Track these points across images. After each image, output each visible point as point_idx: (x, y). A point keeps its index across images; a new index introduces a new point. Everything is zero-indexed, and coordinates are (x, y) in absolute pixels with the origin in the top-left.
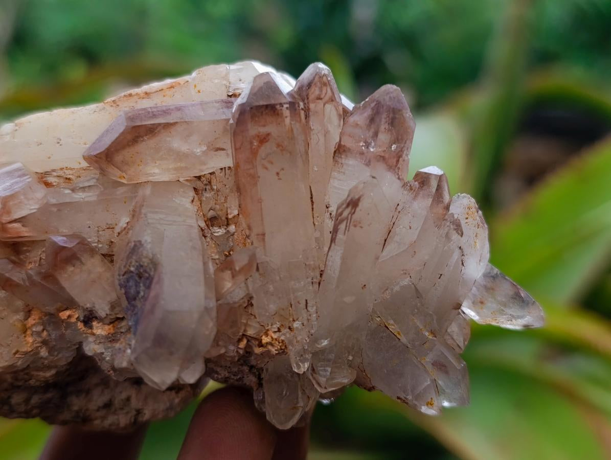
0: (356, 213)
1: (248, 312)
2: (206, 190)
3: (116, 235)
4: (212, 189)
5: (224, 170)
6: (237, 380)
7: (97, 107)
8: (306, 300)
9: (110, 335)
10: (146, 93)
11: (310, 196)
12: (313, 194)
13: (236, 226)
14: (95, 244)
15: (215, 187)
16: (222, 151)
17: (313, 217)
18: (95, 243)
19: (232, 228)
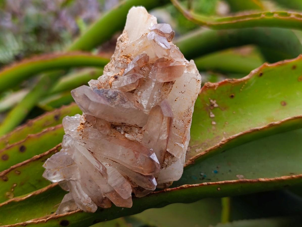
3: (137, 97)
9: (108, 82)
11: (116, 162)
13: (123, 134)
14: (139, 89)
16: (148, 142)
17: (110, 159)
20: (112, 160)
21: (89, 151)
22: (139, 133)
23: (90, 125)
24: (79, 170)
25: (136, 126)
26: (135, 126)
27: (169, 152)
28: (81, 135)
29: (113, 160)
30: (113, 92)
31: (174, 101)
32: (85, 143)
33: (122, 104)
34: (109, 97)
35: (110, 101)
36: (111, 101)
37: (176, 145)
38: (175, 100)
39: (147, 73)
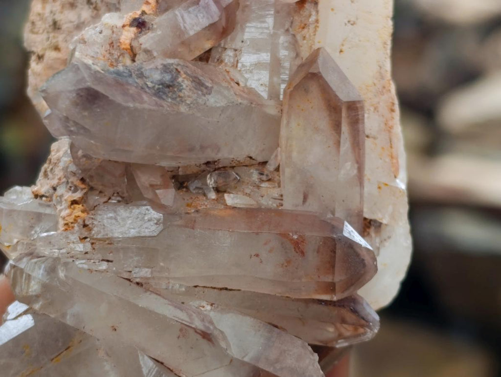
0: (196, 334)
1: (113, 195)
2: (262, 174)
3: (228, 69)
4: (262, 181)
5: (280, 198)
6: (46, 171)
7: (387, 71)
8: (112, 261)
9: (119, 44)
10: (391, 127)
11: (229, 288)
12: (231, 292)
13: (214, 199)
14: (222, 45)
15: (263, 185)
16: (302, 200)
17: (204, 287)
18: (224, 45)
19: (213, 195)
20: (214, 288)
24: (108, 355)
25: (250, 162)
26: (247, 163)
28: (85, 238)
29: (214, 286)
30: (160, 67)
32: (108, 261)
33: (204, 98)
34: (156, 84)
35: (164, 97)
36: (167, 96)
37: (382, 186)
38: (341, 52)
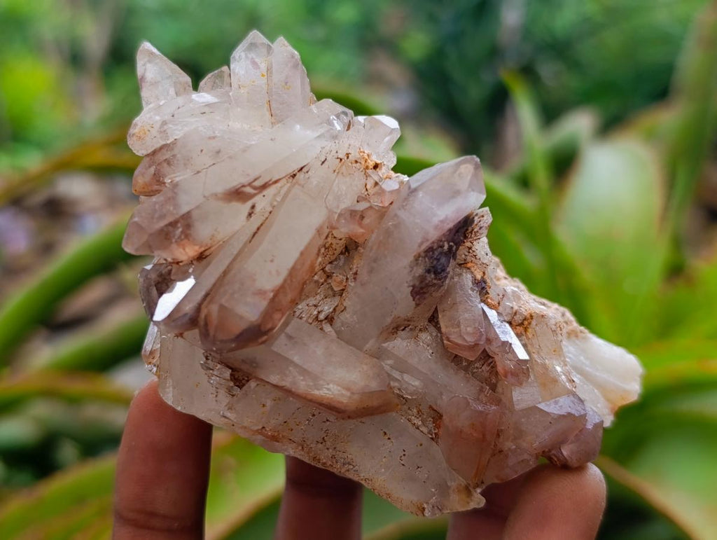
21: (301, 169)
22: (319, 312)
23: (368, 187)
24: (254, 131)
27: (247, 385)
31: (386, 431)
32: (323, 162)
38: (385, 433)
39: (475, 370)
